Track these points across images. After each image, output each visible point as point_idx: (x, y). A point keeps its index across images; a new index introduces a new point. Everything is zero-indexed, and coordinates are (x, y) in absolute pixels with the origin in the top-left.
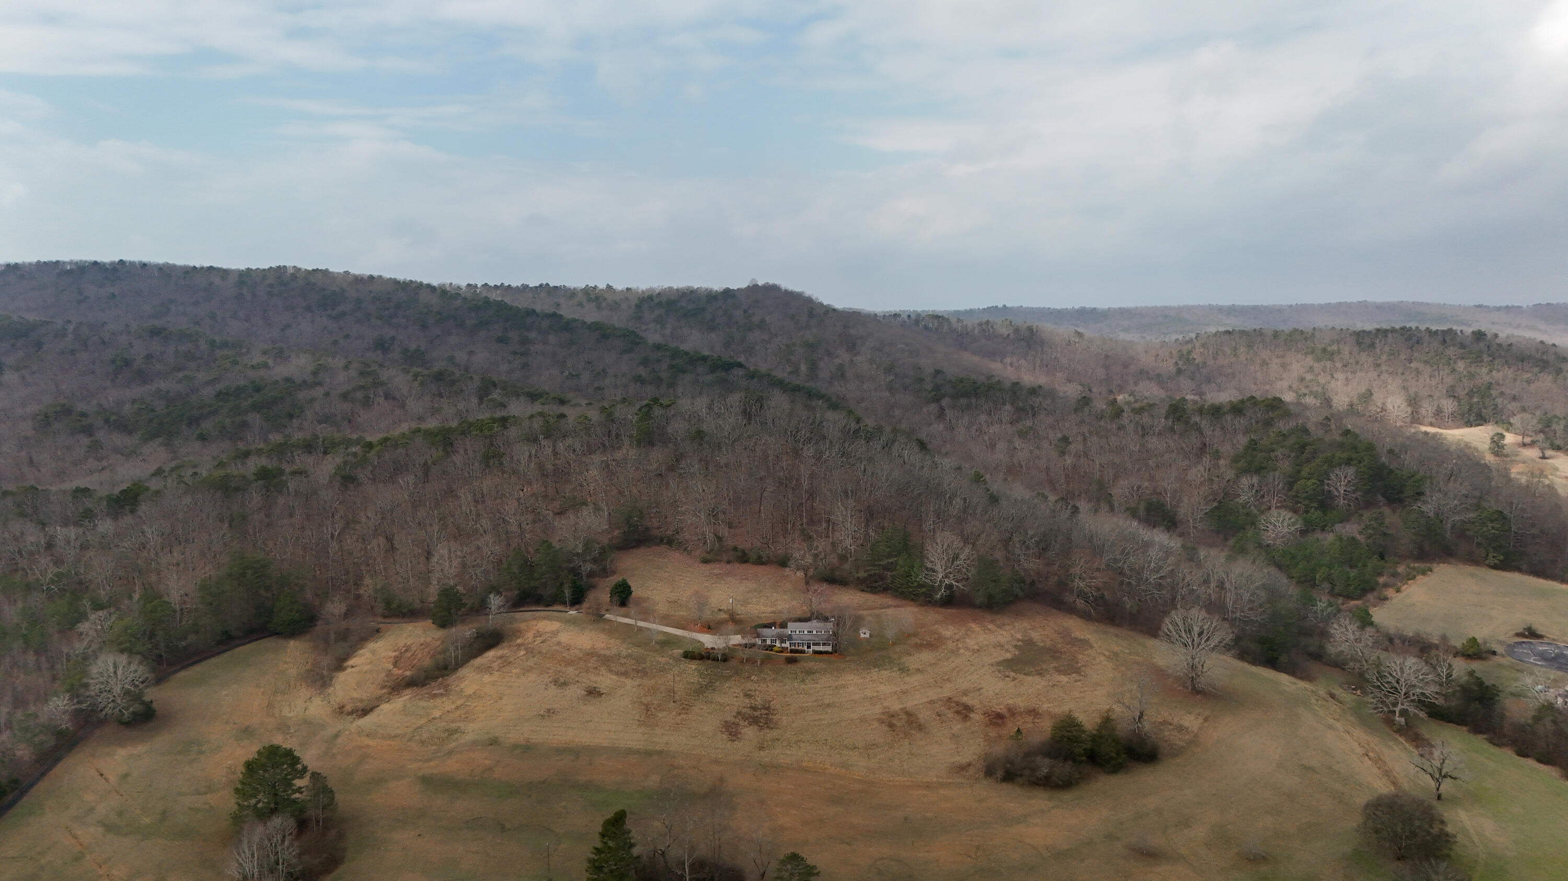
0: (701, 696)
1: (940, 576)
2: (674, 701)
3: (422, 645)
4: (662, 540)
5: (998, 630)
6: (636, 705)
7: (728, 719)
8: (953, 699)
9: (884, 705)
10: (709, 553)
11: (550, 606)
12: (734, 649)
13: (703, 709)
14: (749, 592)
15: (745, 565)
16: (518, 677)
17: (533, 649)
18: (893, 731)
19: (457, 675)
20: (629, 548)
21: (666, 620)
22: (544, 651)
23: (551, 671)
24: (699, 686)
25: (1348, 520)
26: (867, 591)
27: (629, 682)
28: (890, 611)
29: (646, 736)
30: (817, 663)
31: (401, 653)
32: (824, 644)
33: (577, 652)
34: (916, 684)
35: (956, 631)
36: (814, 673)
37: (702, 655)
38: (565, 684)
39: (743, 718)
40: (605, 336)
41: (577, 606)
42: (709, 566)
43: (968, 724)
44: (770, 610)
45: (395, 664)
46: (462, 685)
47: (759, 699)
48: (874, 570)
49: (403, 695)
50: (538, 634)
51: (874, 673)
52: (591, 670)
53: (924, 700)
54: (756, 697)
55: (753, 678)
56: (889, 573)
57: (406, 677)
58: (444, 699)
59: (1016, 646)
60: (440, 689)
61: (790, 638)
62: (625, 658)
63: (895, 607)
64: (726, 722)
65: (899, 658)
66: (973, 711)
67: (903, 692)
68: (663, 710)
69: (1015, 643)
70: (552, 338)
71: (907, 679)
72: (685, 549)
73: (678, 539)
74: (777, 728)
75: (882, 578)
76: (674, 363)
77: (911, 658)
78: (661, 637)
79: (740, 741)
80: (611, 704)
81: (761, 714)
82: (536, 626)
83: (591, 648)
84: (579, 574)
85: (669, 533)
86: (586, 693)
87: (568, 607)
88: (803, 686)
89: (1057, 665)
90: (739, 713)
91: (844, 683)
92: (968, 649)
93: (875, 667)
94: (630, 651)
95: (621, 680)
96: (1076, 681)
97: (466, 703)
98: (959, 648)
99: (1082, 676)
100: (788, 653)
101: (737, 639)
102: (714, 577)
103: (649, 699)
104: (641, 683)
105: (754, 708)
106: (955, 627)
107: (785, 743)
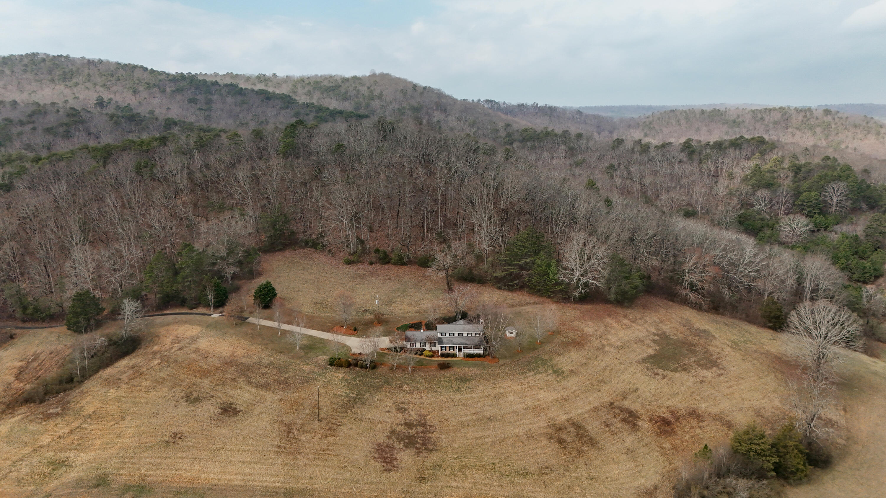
0: (349, 411)
1: (577, 274)
2: (319, 420)
3: (51, 353)
4: (307, 243)
5: (633, 324)
6: (276, 426)
7: (381, 441)
8: (615, 404)
9: (549, 415)
10: (352, 255)
11: (195, 308)
12: (382, 354)
13: (351, 429)
14: (392, 292)
15: (387, 266)
16: (148, 392)
17: (169, 357)
18: (565, 448)
19: (81, 389)
20: (276, 251)
21: (311, 323)
22: (180, 360)
23: (184, 384)
24: (347, 399)
25: (842, 222)
26: (505, 289)
27: (269, 396)
28: (529, 309)
29: (286, 468)
30: (471, 369)
31: (28, 362)
32: (476, 348)
33: (216, 361)
34: (575, 388)
35: (596, 328)
36: (469, 380)
37: (349, 362)
38: (197, 400)
39: (397, 439)
40: (268, 99)
41: (221, 309)
42: (352, 267)
43: (639, 434)
44: (416, 309)
45: (18, 377)
46: (83, 403)
47: (413, 413)
48: (511, 269)
49: (16, 413)
50: (177, 340)
51: (531, 378)
52: (229, 382)
53: (588, 407)
54: (410, 411)
55: (404, 387)
56: (525, 272)
57: (26, 391)
58: (59, 420)
59: (654, 341)
60: (57, 407)
61: (440, 341)
62: (266, 367)
63: (533, 304)
64: (379, 445)
65: (551, 360)
66: (639, 418)
67: (566, 399)
68: (307, 432)
69: (652, 337)
70: (230, 100)
71: (565, 383)
72: (330, 251)
73: (322, 243)
74: (436, 450)
75: (518, 276)
76: (318, 115)
77: (561, 358)
78: (305, 342)
79: (397, 471)
80: (248, 425)
81: (417, 433)
82: (176, 330)
83: (231, 356)
84: (223, 277)
85: (314, 237)
86: (220, 410)
87: (212, 310)
88: (459, 396)
89: (696, 359)
90: (393, 432)
91: (502, 390)
92: (612, 346)
93: (529, 370)
94: (272, 358)
95: (261, 393)
96: (719, 375)
97: (83, 426)
98: (603, 345)
99: (721, 369)
100: (439, 356)
101: (385, 342)
102: (358, 277)
103: (291, 417)
104: (282, 397)
105: (409, 425)
106: (594, 323)
107: (448, 471)
